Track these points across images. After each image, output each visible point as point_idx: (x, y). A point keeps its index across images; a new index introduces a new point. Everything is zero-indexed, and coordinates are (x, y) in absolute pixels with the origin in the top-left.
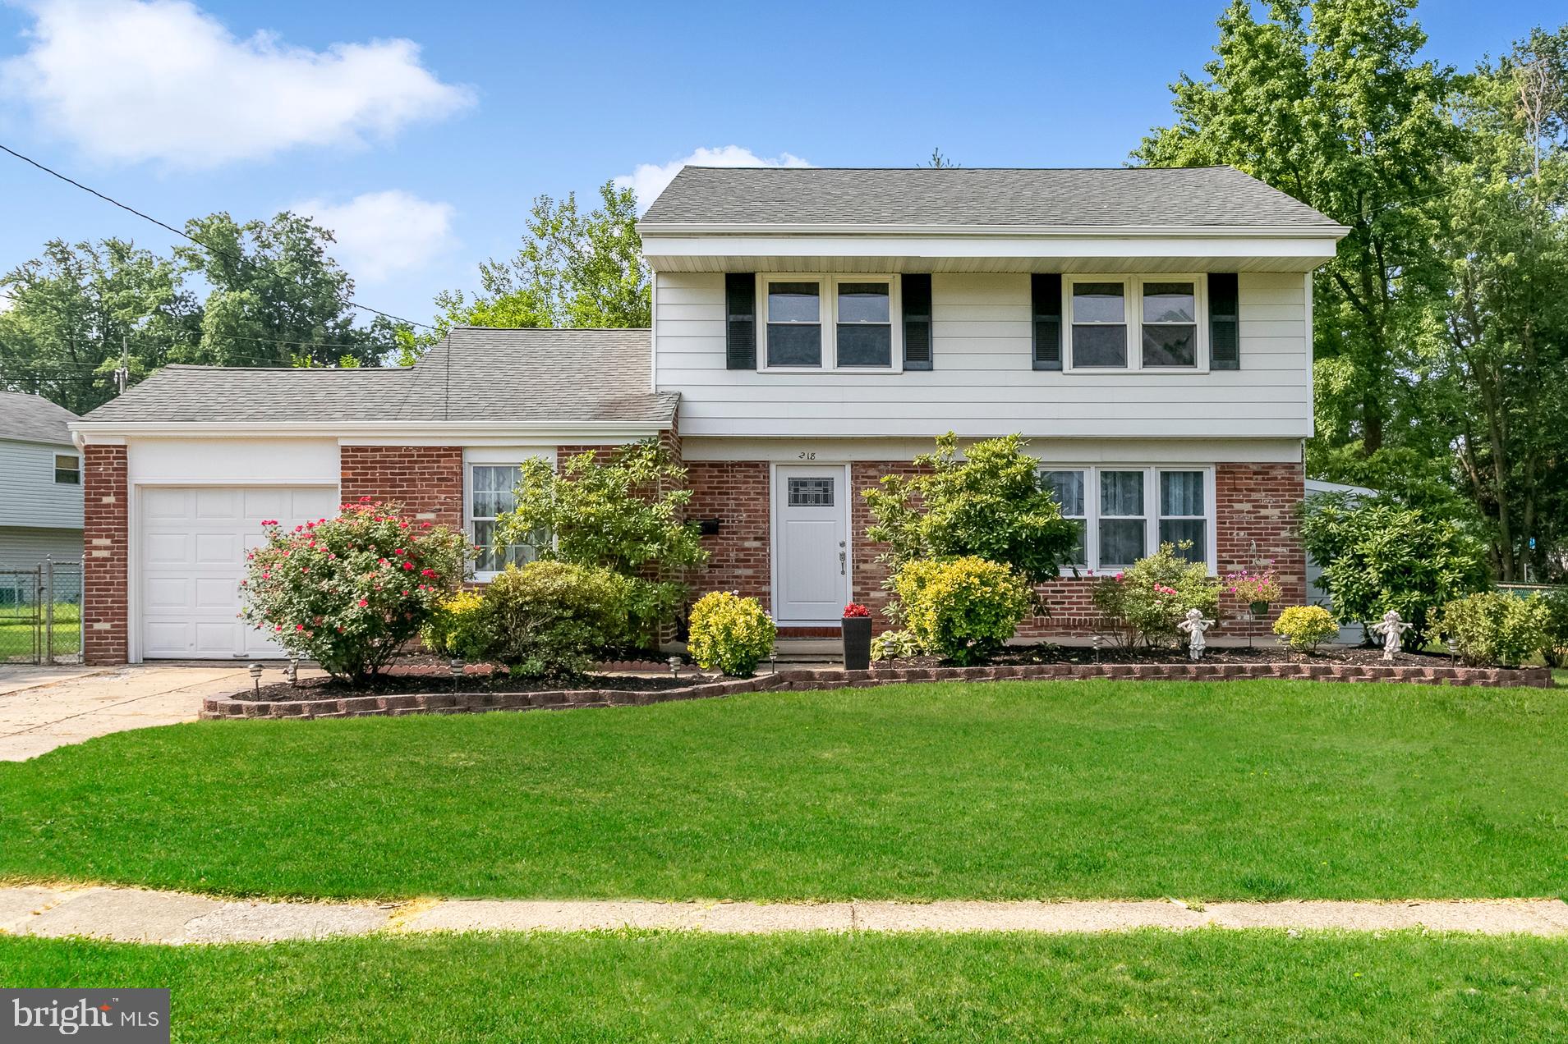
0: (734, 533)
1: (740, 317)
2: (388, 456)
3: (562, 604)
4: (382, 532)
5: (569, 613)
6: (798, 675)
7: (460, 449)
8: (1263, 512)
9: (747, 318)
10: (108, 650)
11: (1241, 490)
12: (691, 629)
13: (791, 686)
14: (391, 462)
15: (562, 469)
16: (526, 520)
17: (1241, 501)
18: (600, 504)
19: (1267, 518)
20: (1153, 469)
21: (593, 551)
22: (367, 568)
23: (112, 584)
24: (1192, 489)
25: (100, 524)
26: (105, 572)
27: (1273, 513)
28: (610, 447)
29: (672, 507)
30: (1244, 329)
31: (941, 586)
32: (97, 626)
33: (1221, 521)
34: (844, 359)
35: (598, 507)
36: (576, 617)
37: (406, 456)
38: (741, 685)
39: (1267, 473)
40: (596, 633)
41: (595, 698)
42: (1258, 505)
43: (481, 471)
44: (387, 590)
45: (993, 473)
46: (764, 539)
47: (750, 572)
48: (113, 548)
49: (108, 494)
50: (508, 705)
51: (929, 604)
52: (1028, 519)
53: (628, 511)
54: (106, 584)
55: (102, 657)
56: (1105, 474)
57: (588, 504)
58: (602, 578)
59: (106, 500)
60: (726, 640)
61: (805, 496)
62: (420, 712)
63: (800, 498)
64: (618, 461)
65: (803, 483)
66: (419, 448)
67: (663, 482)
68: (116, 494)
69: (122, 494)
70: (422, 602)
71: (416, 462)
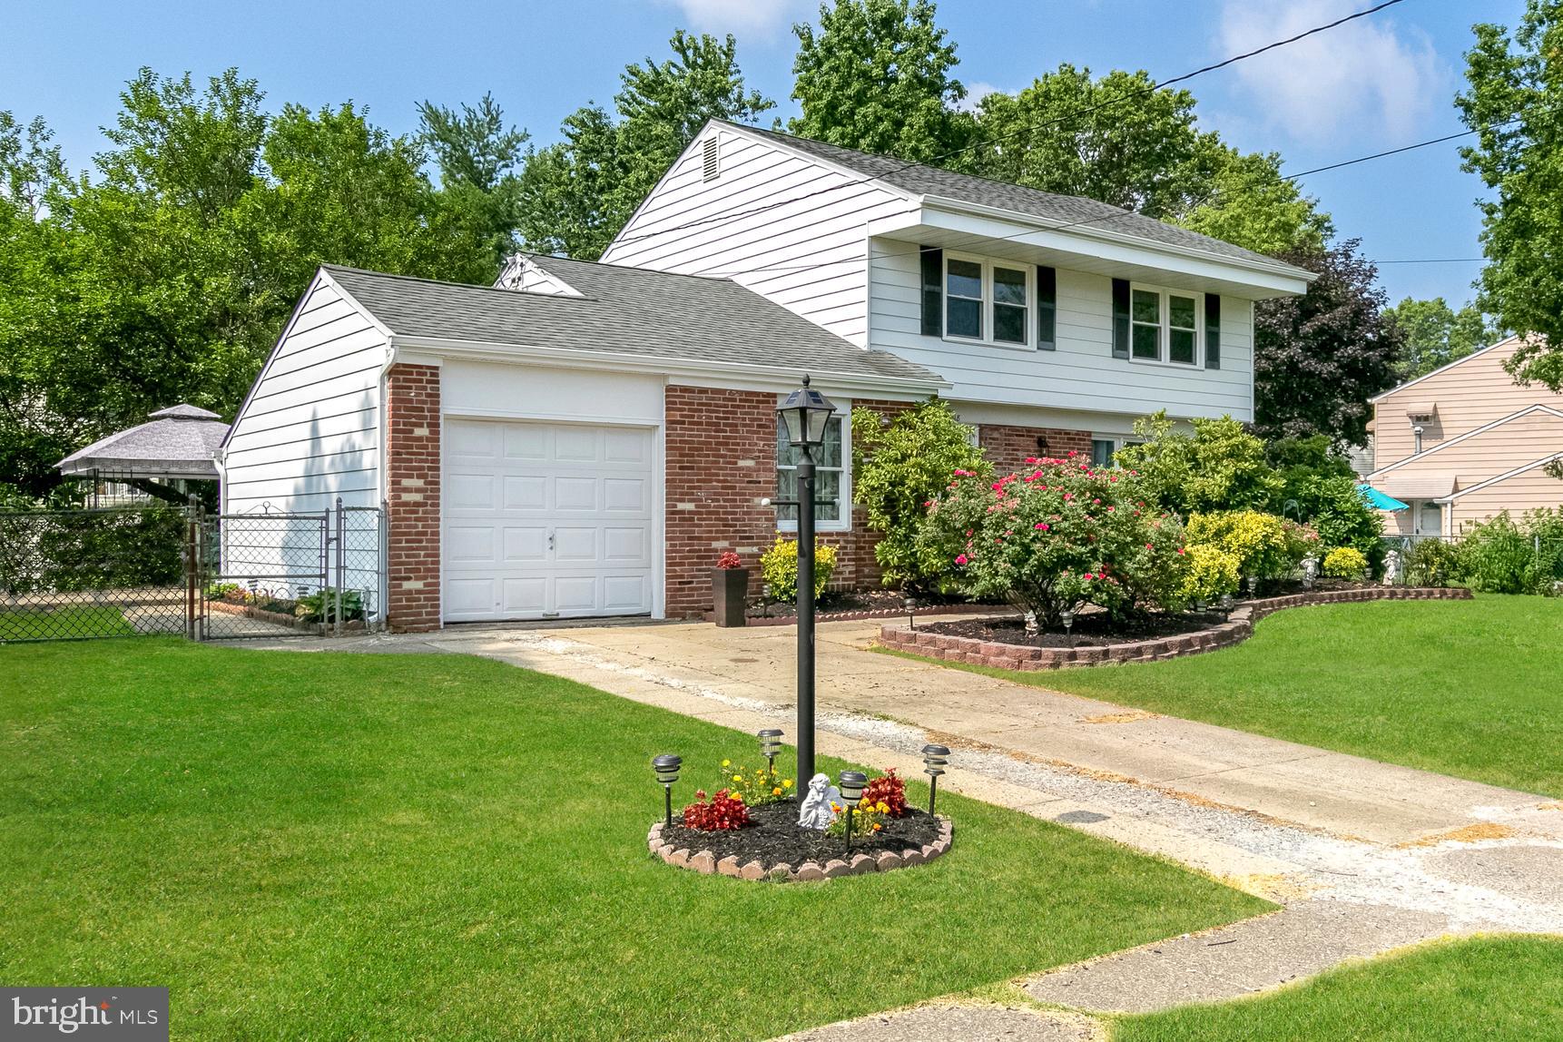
1: (932, 288)
2: (713, 399)
7: (774, 395)
9: (935, 289)
10: (420, 614)
14: (717, 405)
23: (425, 534)
25: (410, 461)
26: (416, 519)
32: (407, 585)
34: (998, 335)
37: (729, 400)
48: (426, 490)
49: (421, 425)
54: (418, 534)
55: (413, 622)
59: (418, 432)
66: (741, 393)
68: (429, 425)
69: (434, 426)
71: (738, 407)
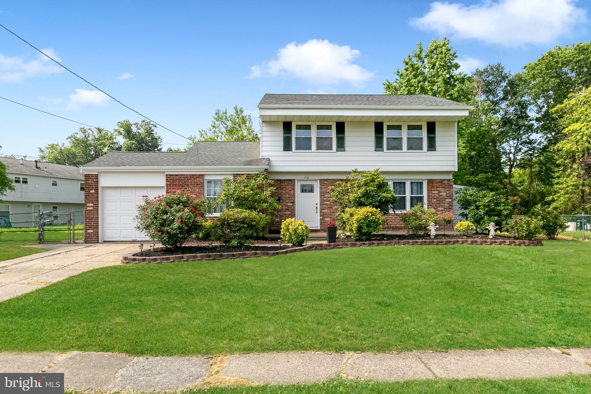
0: (285, 201)
1: (287, 135)
2: (181, 177)
3: (243, 223)
4: (184, 199)
5: (246, 226)
6: (318, 245)
7: (203, 175)
8: (441, 194)
9: (289, 135)
10: (92, 239)
11: (434, 187)
12: (282, 230)
13: (316, 249)
14: (181, 179)
15: (235, 181)
16: (225, 196)
17: (434, 191)
18: (248, 191)
19: (442, 195)
20: (409, 181)
21: (246, 206)
22: (179, 211)
23: (93, 218)
24: (419, 187)
25: (90, 199)
26: (91, 214)
27: (444, 194)
28: (250, 174)
29: (270, 192)
30: (437, 139)
31: (359, 216)
32: (89, 231)
33: (428, 196)
34: (319, 148)
35: (248, 192)
36: (248, 227)
37: (186, 177)
38: (301, 249)
39: (442, 182)
40: (253, 232)
41: (256, 254)
42: (439, 192)
43: (209, 182)
44: (186, 218)
45: (373, 181)
46: (293, 203)
47: (289, 213)
48: (94, 206)
49: (92, 190)
50: (228, 257)
51: (354, 222)
52: (384, 195)
53: (256, 194)
54: (92, 218)
55: (90, 241)
56: (394, 183)
57: (245, 191)
58: (254, 214)
59: (91, 191)
60: (295, 234)
61: (305, 190)
62: (198, 260)
63: (304, 190)
64: (252, 178)
65: (305, 185)
66: (190, 175)
67: (266, 185)
68: (94, 190)
69: (97, 190)
70: (198, 223)
71: (189, 179)
